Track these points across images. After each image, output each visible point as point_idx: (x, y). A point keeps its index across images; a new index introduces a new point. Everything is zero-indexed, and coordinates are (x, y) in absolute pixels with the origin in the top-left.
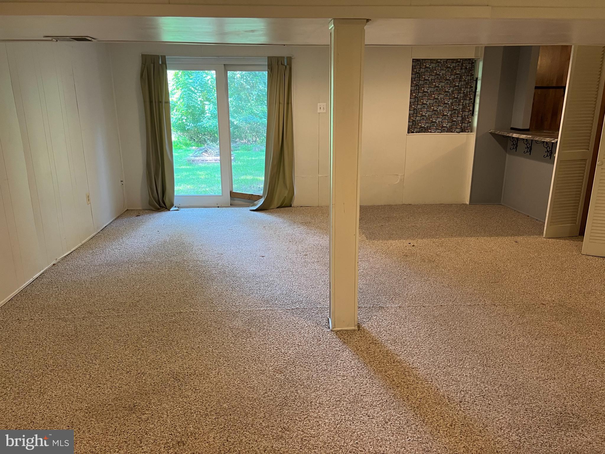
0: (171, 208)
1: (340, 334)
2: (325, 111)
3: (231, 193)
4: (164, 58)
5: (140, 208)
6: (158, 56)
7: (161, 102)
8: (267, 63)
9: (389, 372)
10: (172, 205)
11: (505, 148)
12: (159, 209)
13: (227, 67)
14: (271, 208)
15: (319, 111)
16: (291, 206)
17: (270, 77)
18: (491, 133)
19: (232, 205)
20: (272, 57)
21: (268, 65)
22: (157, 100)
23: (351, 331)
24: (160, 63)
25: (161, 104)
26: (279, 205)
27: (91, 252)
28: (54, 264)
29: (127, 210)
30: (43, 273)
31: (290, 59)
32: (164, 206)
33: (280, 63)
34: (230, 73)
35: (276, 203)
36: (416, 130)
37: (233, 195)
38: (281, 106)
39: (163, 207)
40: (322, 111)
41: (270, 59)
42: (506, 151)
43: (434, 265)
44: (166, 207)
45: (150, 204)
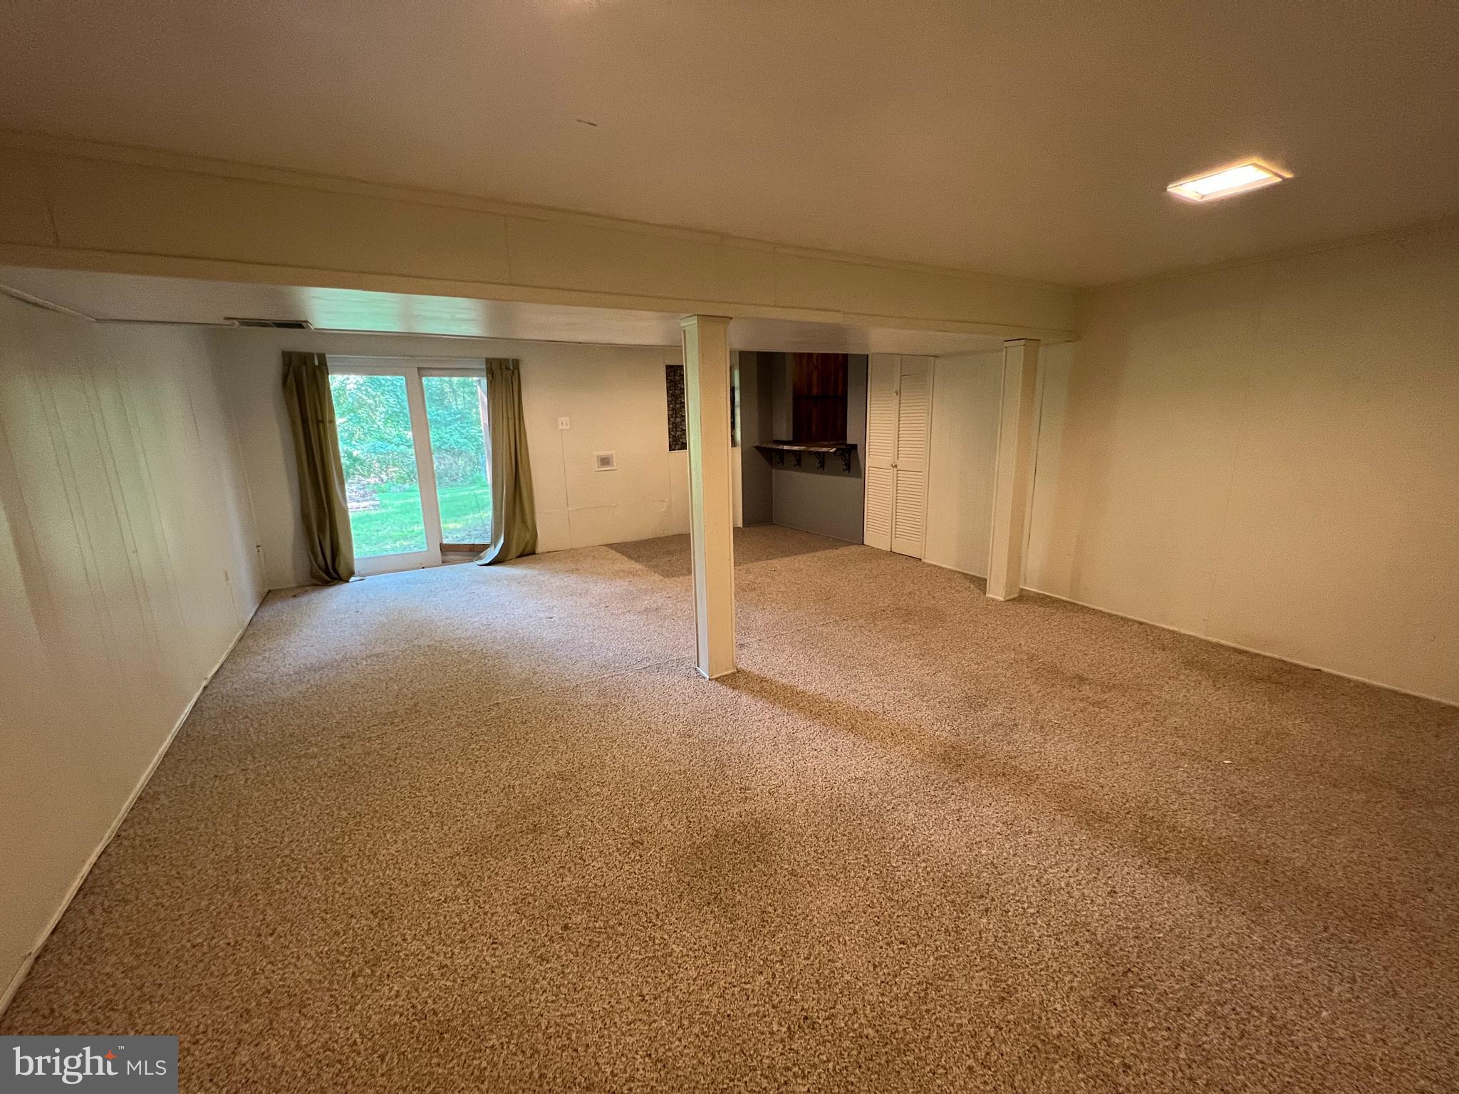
0: (350, 577)
1: (721, 680)
2: (568, 427)
3: (441, 544)
4: (322, 358)
5: (293, 585)
6: (311, 355)
7: (323, 421)
8: (484, 367)
9: (801, 704)
10: (352, 573)
11: (770, 461)
12: (329, 582)
13: (422, 371)
14: (509, 558)
15: (561, 427)
16: (534, 553)
17: (491, 384)
18: (756, 447)
19: (444, 562)
20: (493, 359)
21: (487, 369)
22: (314, 420)
23: (731, 674)
24: (317, 363)
25: (321, 425)
26: (519, 554)
27: (260, 658)
28: (205, 688)
29: (269, 591)
30: (196, 703)
31: (516, 363)
32: (335, 575)
33: (503, 367)
34: (424, 379)
35: (514, 551)
36: (677, 447)
37: (445, 549)
38: (511, 423)
39: (335, 579)
40: (565, 427)
41: (489, 362)
42: (771, 464)
43: (759, 592)
44: (339, 576)
45: (313, 575)
